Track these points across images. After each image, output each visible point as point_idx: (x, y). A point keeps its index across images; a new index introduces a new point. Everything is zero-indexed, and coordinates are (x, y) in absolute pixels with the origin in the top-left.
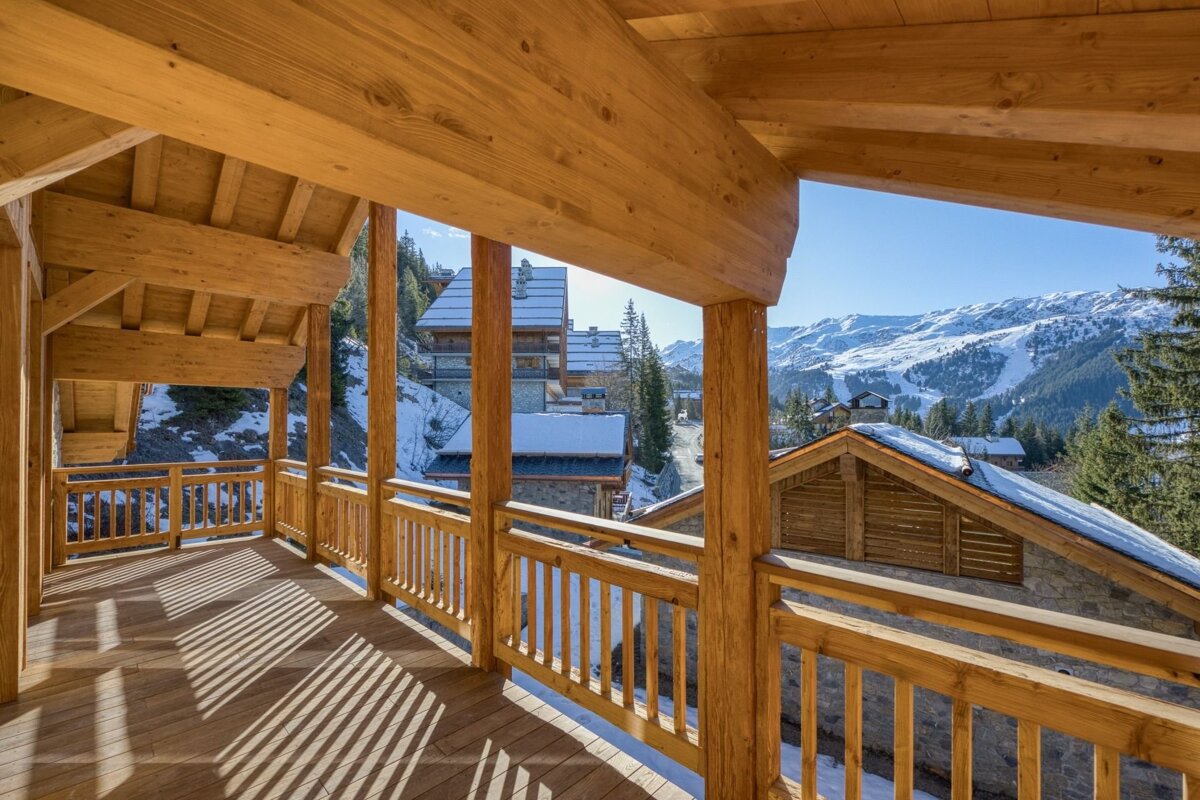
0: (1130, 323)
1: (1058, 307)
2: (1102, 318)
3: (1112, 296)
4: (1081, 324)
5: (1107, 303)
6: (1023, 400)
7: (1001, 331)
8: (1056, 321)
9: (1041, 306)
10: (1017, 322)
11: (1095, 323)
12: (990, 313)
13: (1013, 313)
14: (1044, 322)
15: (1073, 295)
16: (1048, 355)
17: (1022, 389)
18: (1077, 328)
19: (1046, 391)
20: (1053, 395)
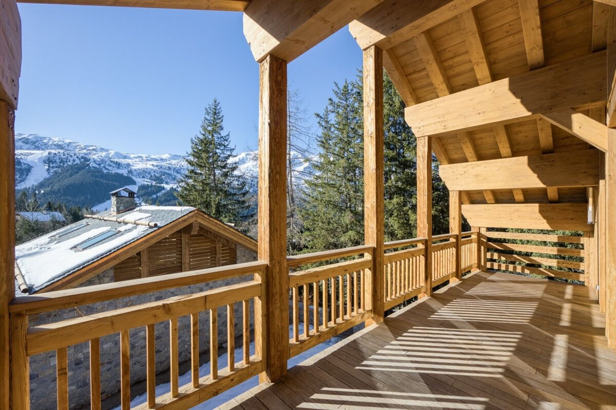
0: (92, 160)
1: (60, 146)
2: (81, 155)
3: (84, 146)
4: (71, 156)
5: (83, 149)
6: (42, 192)
7: (29, 151)
8: (59, 152)
9: (51, 142)
10: (37, 148)
11: (77, 157)
12: (20, 139)
13: (35, 142)
14: (53, 151)
15: (67, 141)
16: (55, 169)
17: (41, 185)
18: (69, 158)
19: (55, 187)
20: (59, 190)
